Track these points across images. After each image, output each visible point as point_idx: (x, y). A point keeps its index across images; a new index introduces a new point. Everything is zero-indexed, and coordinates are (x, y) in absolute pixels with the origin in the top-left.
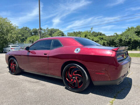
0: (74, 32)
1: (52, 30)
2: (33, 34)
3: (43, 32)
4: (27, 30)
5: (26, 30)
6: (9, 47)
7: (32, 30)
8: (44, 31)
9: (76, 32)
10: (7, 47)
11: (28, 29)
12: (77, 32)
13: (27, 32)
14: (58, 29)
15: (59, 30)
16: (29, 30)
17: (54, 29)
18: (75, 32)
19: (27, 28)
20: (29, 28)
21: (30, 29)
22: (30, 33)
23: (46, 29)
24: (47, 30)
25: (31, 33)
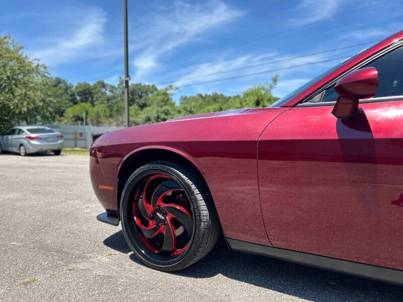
0: (201, 96)
1: (136, 89)
2: (78, 98)
3: (108, 93)
4: (61, 88)
5: (56, 86)
6: (20, 131)
7: (77, 88)
8: (111, 91)
9: (206, 95)
10: (13, 132)
11: (62, 85)
12: (209, 96)
13: (60, 92)
14: (153, 86)
15: (156, 89)
16: (67, 88)
17: (140, 84)
18: (203, 95)
19: (59, 83)
20: (65, 82)
21: (68, 83)
22: (68, 97)
23: (117, 86)
24: (119, 88)
25: (73, 95)
